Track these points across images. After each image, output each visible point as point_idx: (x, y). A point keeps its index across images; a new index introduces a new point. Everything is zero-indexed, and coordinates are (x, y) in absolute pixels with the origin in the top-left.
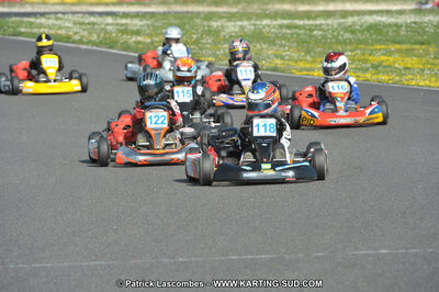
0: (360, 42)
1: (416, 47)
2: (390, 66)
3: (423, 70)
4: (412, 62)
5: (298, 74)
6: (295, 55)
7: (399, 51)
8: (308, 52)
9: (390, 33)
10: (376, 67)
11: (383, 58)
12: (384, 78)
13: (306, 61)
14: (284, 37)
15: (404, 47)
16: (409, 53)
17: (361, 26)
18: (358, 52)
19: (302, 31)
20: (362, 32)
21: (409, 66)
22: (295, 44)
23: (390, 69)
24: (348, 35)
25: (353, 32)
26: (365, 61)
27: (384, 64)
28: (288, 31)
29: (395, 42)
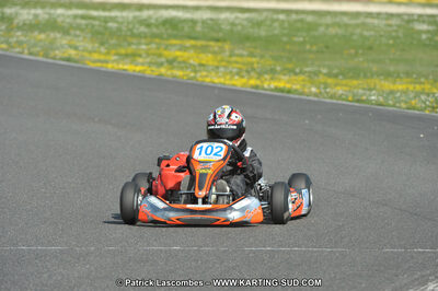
0: (154, 36)
1: (212, 43)
2: (184, 62)
3: (217, 67)
4: (207, 58)
5: (92, 65)
6: (89, 46)
7: (194, 47)
8: (102, 44)
9: (186, 29)
10: (171, 62)
11: (178, 53)
12: (179, 73)
13: (100, 53)
14: (79, 27)
15: (199, 43)
16: (204, 49)
17: (157, 20)
18: (154, 46)
19: (97, 23)
20: (157, 26)
21: (204, 62)
22: (89, 35)
23: (184, 65)
24: (143, 29)
25: (148, 26)
26: (160, 55)
27: (180, 59)
28: (83, 22)
29: (190, 38)
